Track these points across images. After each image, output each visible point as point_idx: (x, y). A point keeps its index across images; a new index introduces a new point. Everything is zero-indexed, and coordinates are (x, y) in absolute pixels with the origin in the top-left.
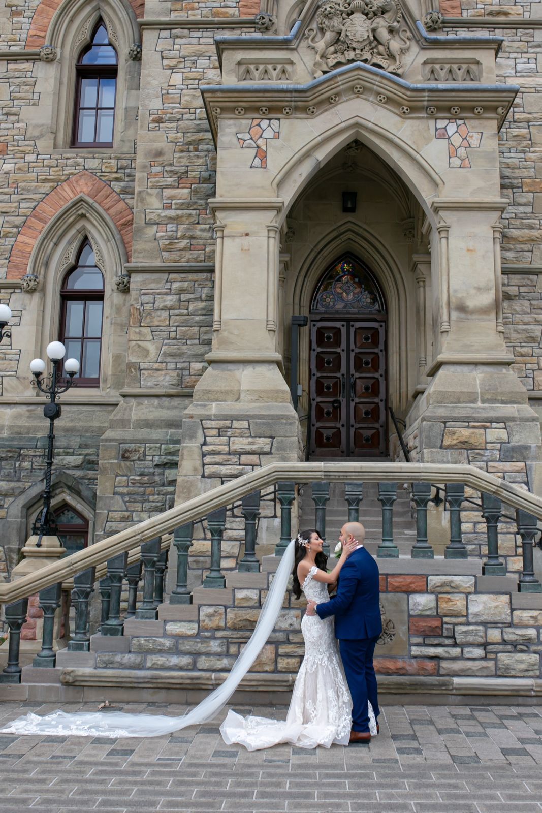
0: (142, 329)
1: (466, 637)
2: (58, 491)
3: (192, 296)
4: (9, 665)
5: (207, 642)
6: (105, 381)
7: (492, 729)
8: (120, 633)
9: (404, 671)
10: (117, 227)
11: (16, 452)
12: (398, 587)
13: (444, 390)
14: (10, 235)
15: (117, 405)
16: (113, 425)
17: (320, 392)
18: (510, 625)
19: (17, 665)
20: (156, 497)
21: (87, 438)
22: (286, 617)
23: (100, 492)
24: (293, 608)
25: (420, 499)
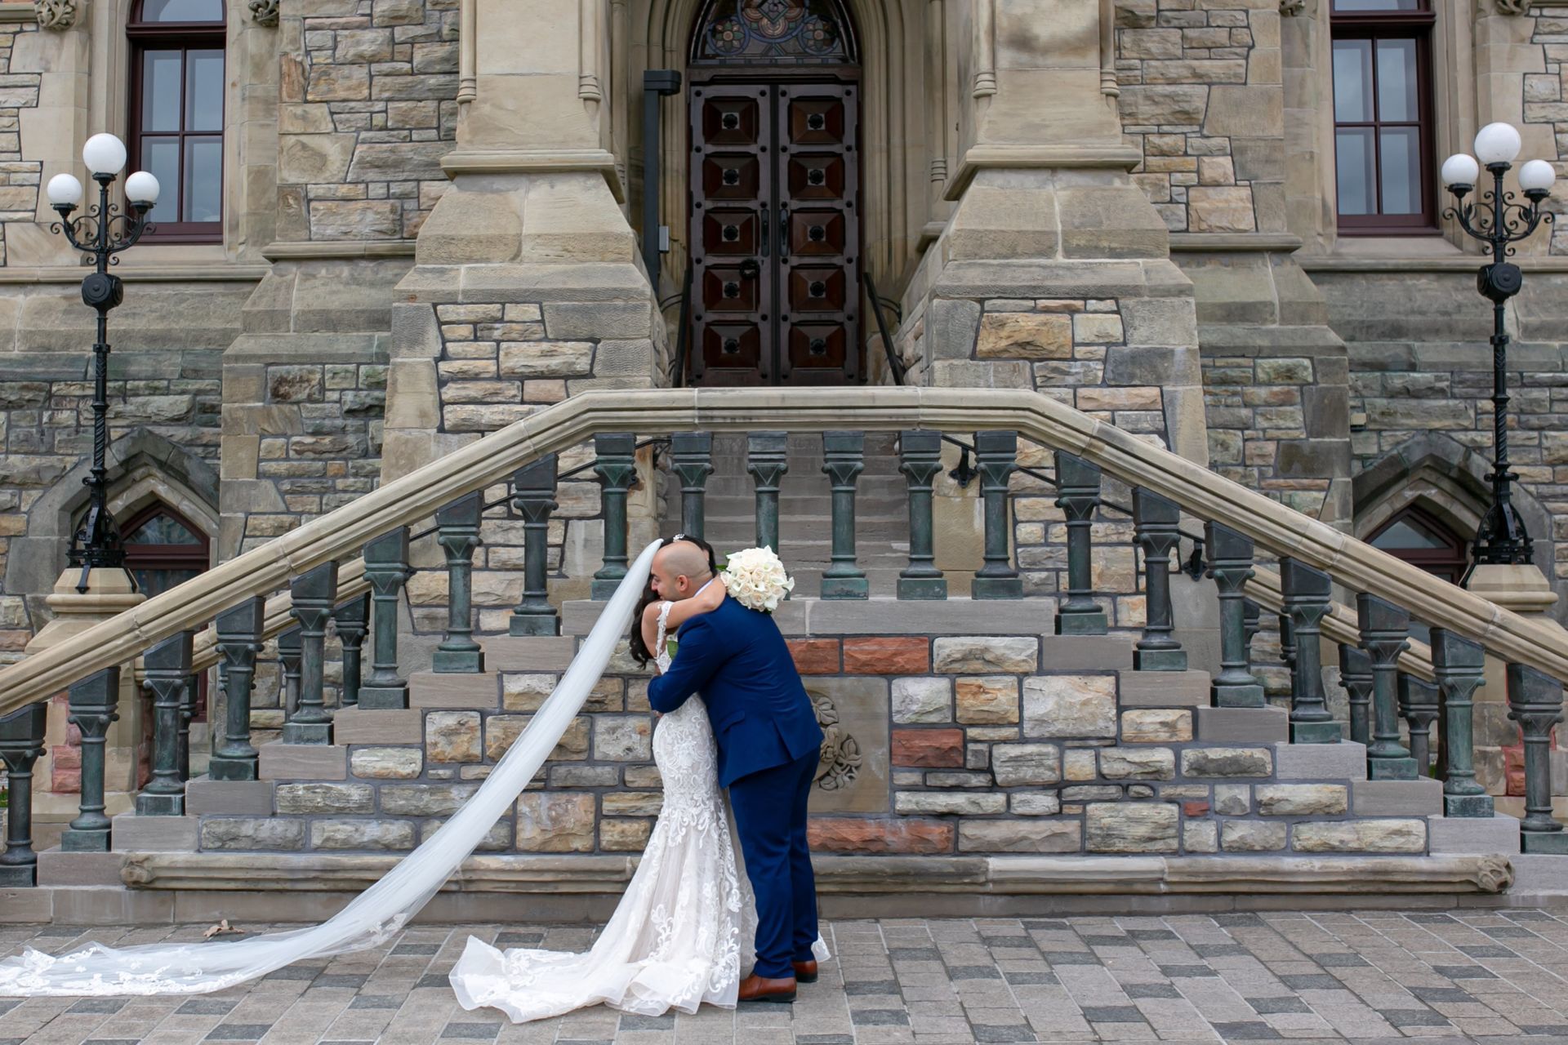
0: (308, 107)
1: (1016, 769)
2: (138, 474)
3: (420, 31)
4: (10, 848)
5: (442, 791)
6: (235, 227)
7: (1068, 966)
8: (251, 775)
9: (879, 846)
11: (41, 390)
12: (865, 664)
13: (981, 228)
15: (258, 281)
16: (250, 324)
17: (712, 242)
18: (1116, 742)
19: (28, 846)
20: (351, 480)
21: (197, 355)
22: (618, 733)
23: (226, 473)
24: (633, 713)
25: (917, 468)
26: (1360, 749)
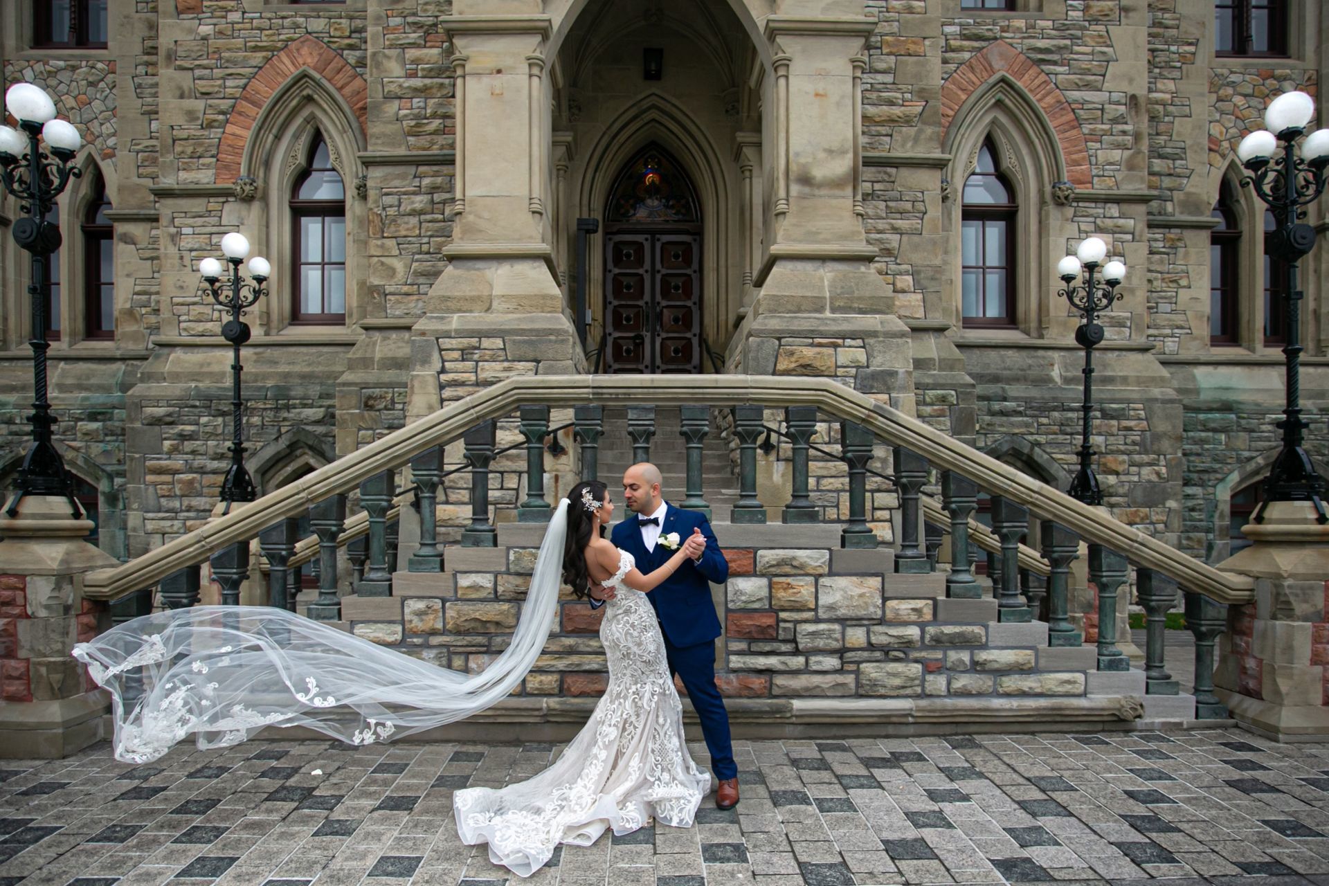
0: (384, 240)
1: (812, 640)
2: (298, 452)
3: (448, 196)
6: (350, 315)
7: (859, 791)
10: (354, 112)
13: (780, 294)
14: (216, 124)
15: (356, 342)
16: (351, 366)
18: (882, 621)
21: (328, 386)
25: (746, 431)
26: (1044, 626)
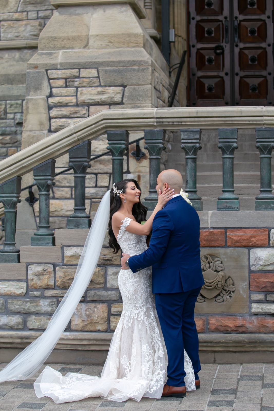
5: (36, 302)
9: (244, 329)
12: (237, 242)
17: (200, 37)
25: (264, 146)
